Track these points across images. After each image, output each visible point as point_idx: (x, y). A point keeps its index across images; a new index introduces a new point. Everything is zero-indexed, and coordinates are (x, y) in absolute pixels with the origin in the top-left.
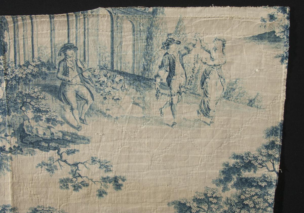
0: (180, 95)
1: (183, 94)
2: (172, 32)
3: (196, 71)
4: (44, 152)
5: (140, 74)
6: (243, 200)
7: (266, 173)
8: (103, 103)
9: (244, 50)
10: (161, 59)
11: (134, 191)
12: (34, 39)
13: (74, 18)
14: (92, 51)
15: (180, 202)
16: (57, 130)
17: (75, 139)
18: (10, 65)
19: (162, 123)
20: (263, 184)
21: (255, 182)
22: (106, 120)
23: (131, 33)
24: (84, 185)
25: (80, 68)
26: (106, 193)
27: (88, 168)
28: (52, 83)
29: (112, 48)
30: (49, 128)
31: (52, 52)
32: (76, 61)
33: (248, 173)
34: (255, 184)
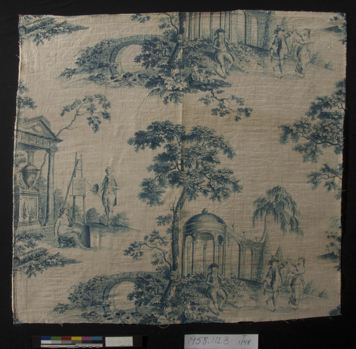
0: (285, 60)
1: (286, 59)
2: (279, 24)
3: (294, 47)
4: (203, 92)
5: (262, 47)
6: (324, 127)
7: (337, 110)
8: (240, 63)
9: (321, 36)
10: (273, 39)
11: (258, 118)
12: (200, 26)
13: (224, 15)
14: (233, 33)
15: (285, 126)
16: (212, 78)
18: (186, 40)
19: (274, 76)
20: (336, 117)
21: (331, 115)
22: (241, 73)
23: (256, 24)
24: (227, 113)
25: (227, 43)
26: (240, 119)
27: (230, 102)
28: (210, 51)
29: (245, 32)
30: (207, 77)
31: (210, 33)
32: (224, 39)
33: (327, 109)
34: (331, 117)
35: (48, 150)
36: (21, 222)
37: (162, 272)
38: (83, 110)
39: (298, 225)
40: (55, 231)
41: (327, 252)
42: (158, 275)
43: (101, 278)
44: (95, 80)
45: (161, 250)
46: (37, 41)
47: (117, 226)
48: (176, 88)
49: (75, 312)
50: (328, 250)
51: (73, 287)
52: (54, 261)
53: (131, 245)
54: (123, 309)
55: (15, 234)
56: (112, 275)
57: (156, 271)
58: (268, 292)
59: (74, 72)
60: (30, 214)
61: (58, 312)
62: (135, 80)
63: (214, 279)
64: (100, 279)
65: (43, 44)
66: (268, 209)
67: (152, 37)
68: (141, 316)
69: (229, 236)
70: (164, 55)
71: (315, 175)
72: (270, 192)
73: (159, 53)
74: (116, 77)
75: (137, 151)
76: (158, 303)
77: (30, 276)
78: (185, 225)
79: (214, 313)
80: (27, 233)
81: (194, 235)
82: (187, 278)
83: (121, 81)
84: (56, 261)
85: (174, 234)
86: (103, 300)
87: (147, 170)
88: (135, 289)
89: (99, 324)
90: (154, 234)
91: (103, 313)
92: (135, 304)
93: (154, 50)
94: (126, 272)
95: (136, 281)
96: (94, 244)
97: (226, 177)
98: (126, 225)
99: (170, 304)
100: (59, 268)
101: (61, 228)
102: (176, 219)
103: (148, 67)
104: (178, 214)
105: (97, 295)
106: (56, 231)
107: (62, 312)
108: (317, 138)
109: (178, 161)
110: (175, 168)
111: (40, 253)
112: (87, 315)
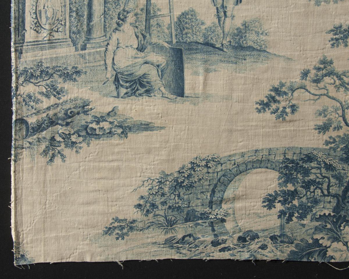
36: (32, 40)
37: (338, 147)
40: (107, 61)
42: (329, 155)
43: (208, 162)
45: (338, 101)
47: (242, 48)
49: (150, 236)
51: (145, 183)
52: (105, 128)
53: (271, 90)
54: (253, 229)
55: (17, 67)
56: (230, 156)
57: (325, 147)
60: (50, 24)
61: (114, 236)
64: (204, 163)
68: (292, 243)
76: (330, 214)
77: (51, 160)
80: (45, 65)
84: (110, 126)
86: (211, 208)
88: (279, 184)
89: (201, 260)
90: (322, 66)
91: (210, 238)
92: (279, 217)
94: (261, 148)
95: (281, 168)
96: (193, 89)
98: (261, 46)
100: (115, 140)
101: (120, 53)
105: (198, 199)
106: (109, 62)
107: (122, 236)
111: (73, 110)
112: (174, 242)
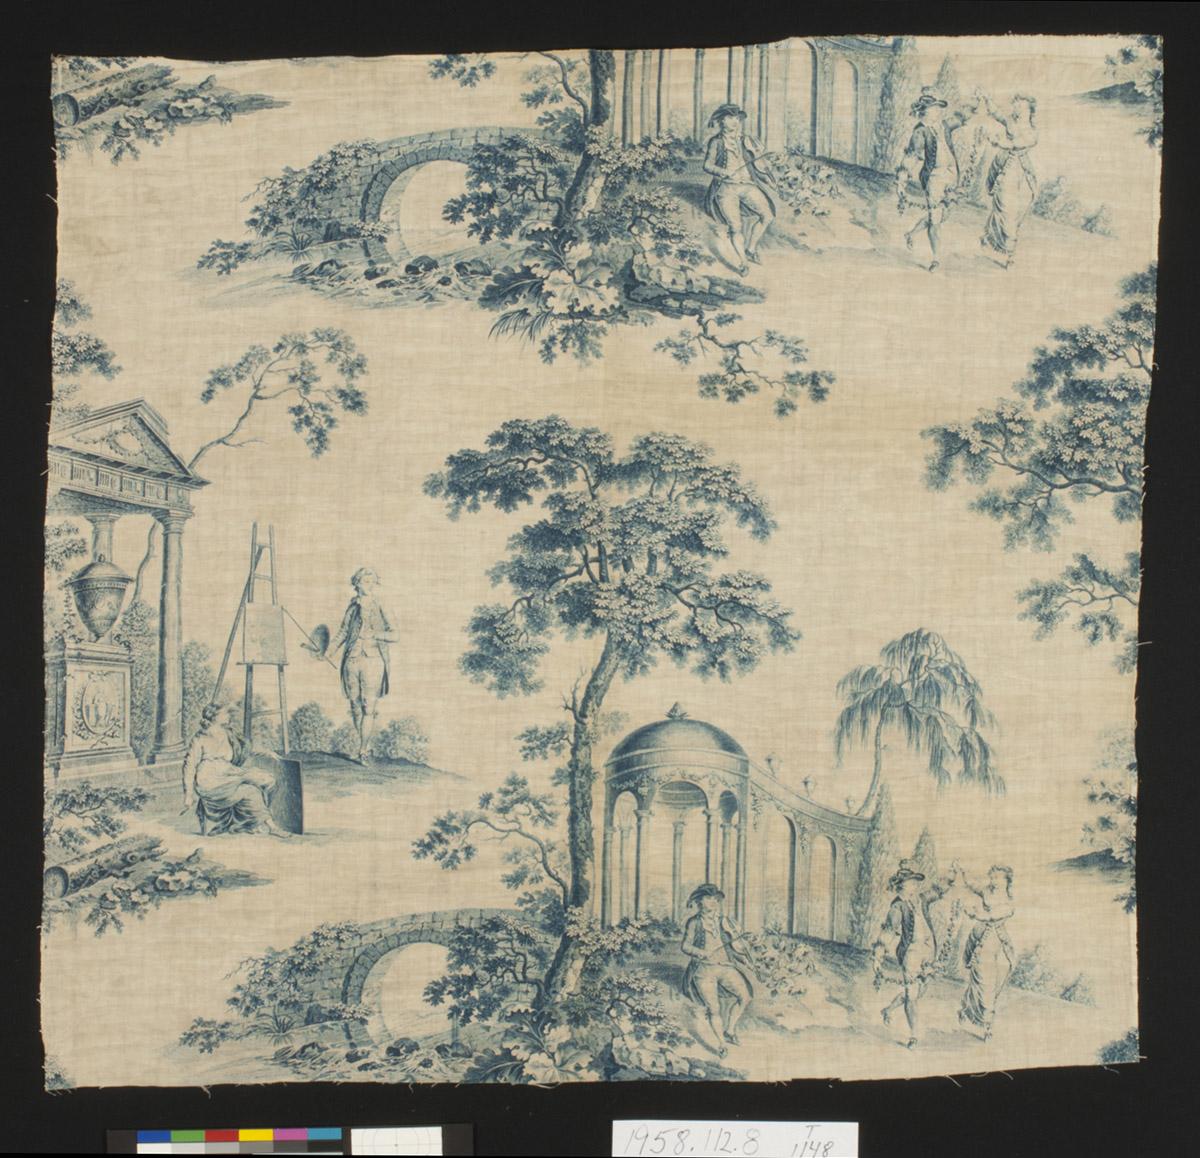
0: (947, 205)
1: (952, 204)
3: (978, 161)
4: (670, 320)
5: (869, 166)
6: (1079, 429)
7: (1125, 371)
8: (793, 222)
10: (908, 136)
12: (662, 94)
13: (743, 57)
14: (775, 123)
15: (945, 430)
16: (701, 274)
17: (735, 292)
18: (614, 144)
19: (909, 262)
20: (1121, 395)
21: (1102, 389)
22: (797, 255)
23: (851, 84)
24: (748, 388)
25: (750, 152)
26: (793, 407)
27: (759, 354)
28: (694, 181)
29: (814, 115)
30: (683, 269)
31: (695, 120)
32: (742, 138)
33: (1088, 370)
34: (1103, 395)
35: (162, 515)
36: (75, 750)
37: (538, 908)
38: (274, 382)
39: (986, 756)
40: (186, 782)
41: (1087, 850)
42: (524, 919)
43: (340, 932)
44: (313, 282)
45: (535, 839)
46: (116, 146)
47: (389, 760)
48: (581, 308)
49: (251, 1046)
50: (1092, 841)
51: (244, 965)
52: (183, 879)
54: (411, 1036)
56: (373, 924)
57: (517, 907)
58: (888, 980)
59: (242, 253)
60: (101, 726)
61: (197, 1046)
62: (445, 281)
63: (708, 935)
64: (333, 933)
65: (136, 158)
66: (888, 705)
67: (501, 136)
68: (470, 1056)
69: (758, 793)
70: (541, 195)
71: (1046, 589)
72: (893, 651)
73: (524, 191)
74: (384, 272)
75: (454, 515)
76: (527, 1011)
77: (101, 930)
78: (612, 757)
79: (709, 1048)
81: (643, 790)
82: (620, 932)
83: (401, 283)
85: (577, 788)
86: (346, 1002)
87: (488, 578)
88: (450, 966)
89: (330, 1083)
90: (511, 788)
91: (344, 1051)
92: (450, 1016)
93: (507, 179)
94: (420, 911)
95: (452, 941)
97: (744, 602)
98: (418, 758)
99: (564, 1016)
100: (198, 899)
101: (205, 768)
102: (584, 739)
103: (490, 239)
104: (589, 721)
105: (324, 988)
106: (189, 782)
107: (209, 1047)
108: (1052, 469)
109: (589, 547)
110: (579, 572)
111: (136, 854)
112: (290, 1055)
